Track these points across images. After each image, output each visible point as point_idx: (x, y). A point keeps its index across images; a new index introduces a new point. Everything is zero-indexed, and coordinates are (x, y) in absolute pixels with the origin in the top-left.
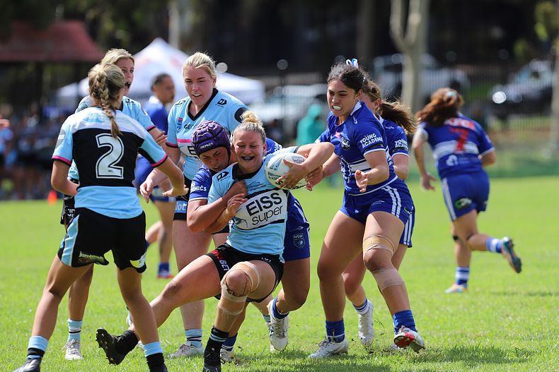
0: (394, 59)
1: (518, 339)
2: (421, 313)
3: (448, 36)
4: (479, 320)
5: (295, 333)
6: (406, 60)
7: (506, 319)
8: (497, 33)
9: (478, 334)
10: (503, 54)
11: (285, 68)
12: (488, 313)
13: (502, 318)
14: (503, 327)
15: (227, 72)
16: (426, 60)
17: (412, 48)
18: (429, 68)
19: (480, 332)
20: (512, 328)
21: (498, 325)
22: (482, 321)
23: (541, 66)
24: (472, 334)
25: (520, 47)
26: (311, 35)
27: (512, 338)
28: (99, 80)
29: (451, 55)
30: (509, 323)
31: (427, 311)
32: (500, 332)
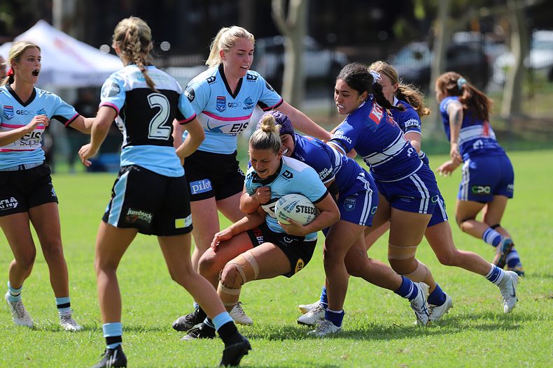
0: (276, 40)
1: (396, 315)
2: (301, 291)
3: (329, 18)
4: (359, 298)
5: (178, 312)
6: (288, 42)
7: (385, 297)
8: (376, 14)
9: (357, 311)
10: (383, 35)
11: (167, 50)
12: (367, 291)
13: (381, 296)
14: (382, 304)
15: (110, 53)
16: (307, 41)
17: (292, 29)
18: (310, 50)
19: (360, 309)
20: (390, 305)
21: (377, 302)
22: (361, 298)
23: (420, 47)
24: (352, 311)
25: (399, 27)
26: (194, 17)
27: (390, 315)
28: (132, 33)
29: (331, 37)
30: (387, 300)
31: (307, 289)
32: (379, 309)
